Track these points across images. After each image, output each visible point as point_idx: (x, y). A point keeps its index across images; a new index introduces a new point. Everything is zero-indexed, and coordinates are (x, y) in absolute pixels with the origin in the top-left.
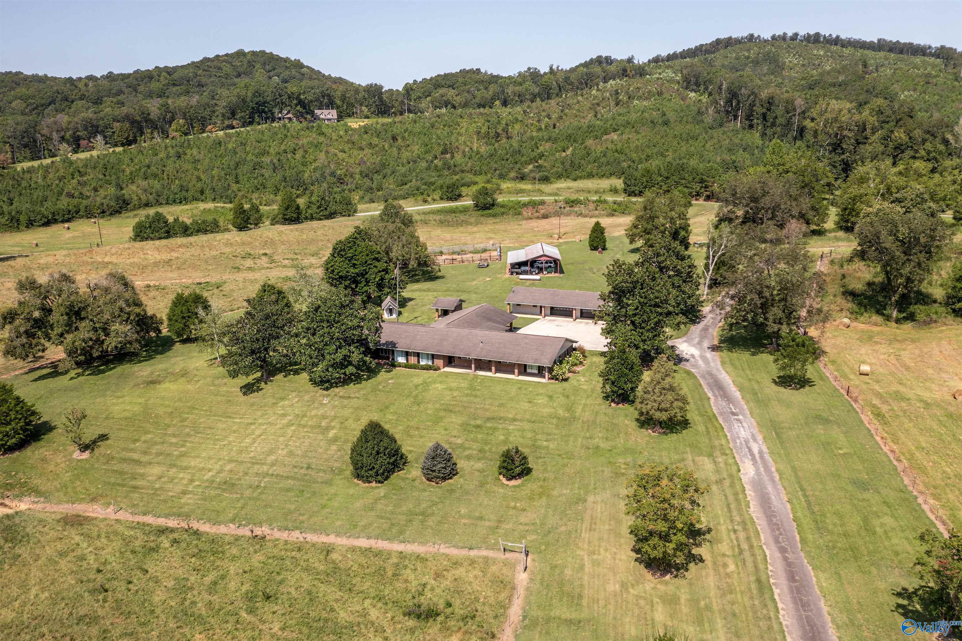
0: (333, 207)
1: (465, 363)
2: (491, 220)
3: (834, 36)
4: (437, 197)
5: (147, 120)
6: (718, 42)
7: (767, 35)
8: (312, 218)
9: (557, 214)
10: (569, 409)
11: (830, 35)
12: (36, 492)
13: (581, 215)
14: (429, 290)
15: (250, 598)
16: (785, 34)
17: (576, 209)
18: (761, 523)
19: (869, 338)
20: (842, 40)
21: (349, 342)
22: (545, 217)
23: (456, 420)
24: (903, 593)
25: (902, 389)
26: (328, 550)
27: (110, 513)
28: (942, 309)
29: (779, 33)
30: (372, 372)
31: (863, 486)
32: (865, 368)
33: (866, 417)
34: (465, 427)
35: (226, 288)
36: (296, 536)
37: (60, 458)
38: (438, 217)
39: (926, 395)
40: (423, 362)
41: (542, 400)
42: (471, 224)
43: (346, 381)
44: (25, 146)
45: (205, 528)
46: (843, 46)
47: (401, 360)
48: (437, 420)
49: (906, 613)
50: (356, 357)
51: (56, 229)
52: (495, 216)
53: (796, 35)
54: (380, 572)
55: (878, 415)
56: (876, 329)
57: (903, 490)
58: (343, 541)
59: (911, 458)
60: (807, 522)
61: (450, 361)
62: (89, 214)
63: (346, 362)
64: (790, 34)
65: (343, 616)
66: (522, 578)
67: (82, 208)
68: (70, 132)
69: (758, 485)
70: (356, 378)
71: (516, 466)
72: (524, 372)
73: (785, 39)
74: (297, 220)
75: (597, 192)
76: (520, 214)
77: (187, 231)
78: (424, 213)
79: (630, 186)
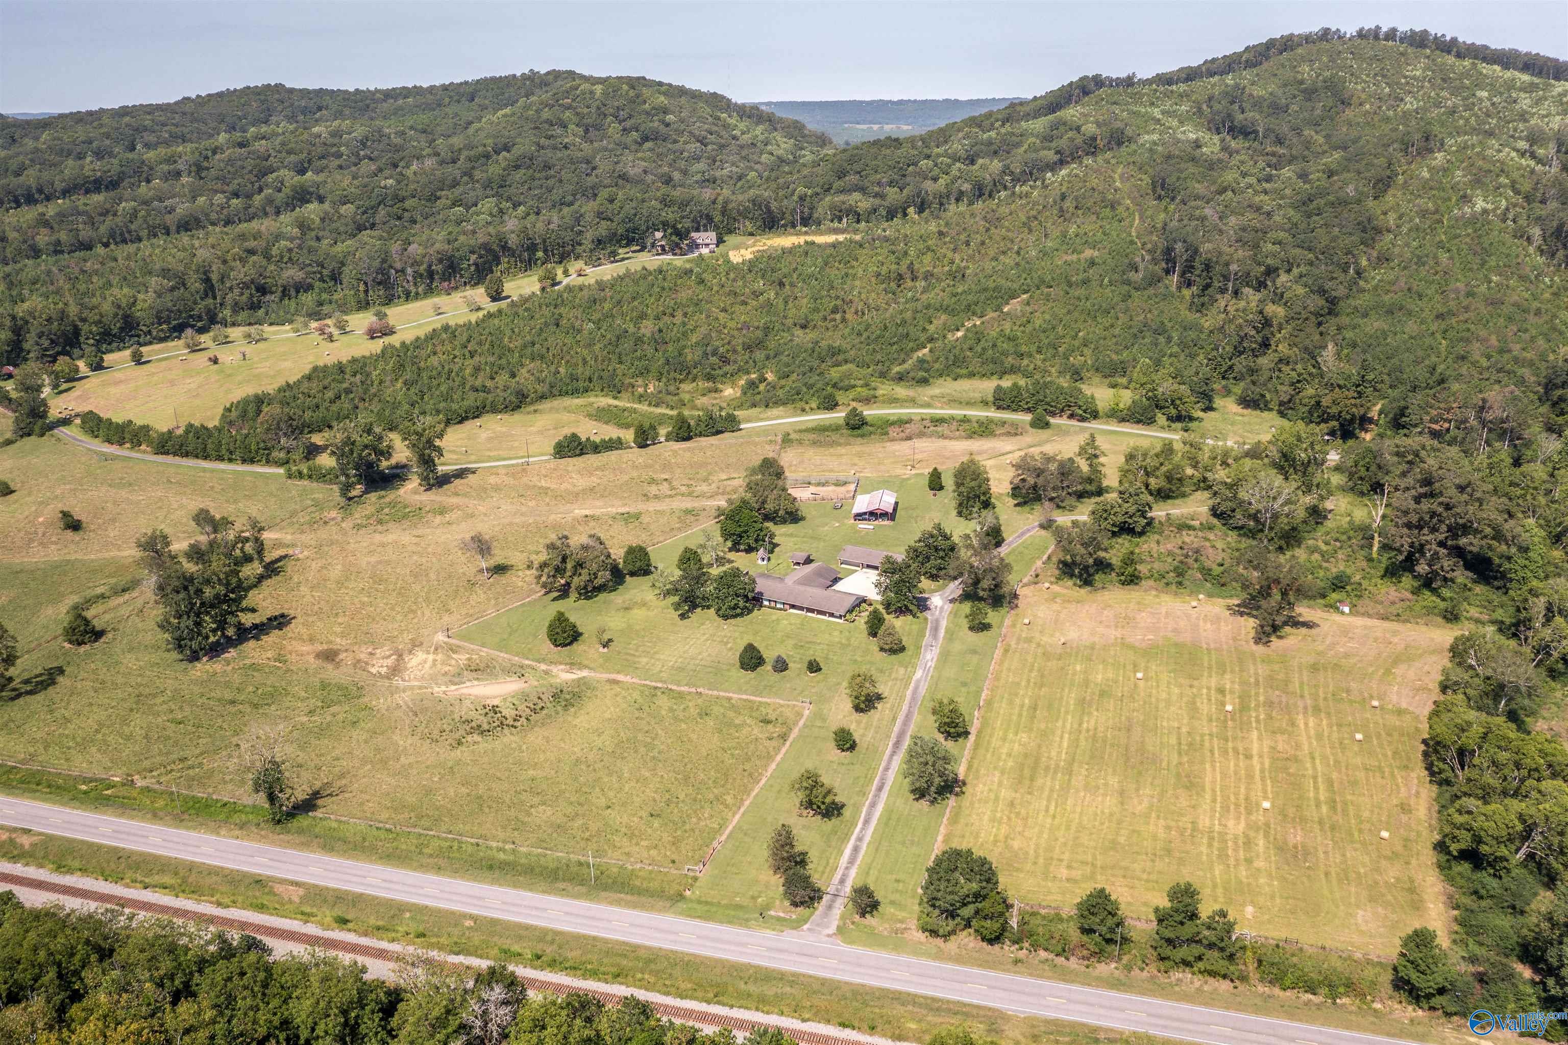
0: (719, 427)
1: (801, 608)
3: (1448, 38)
4: (814, 405)
5: (505, 247)
6: (1271, 44)
7: (1350, 29)
8: (701, 435)
9: (921, 435)
10: (848, 639)
11: (1444, 35)
12: (586, 667)
13: (943, 437)
14: (791, 535)
15: (700, 714)
16: (1378, 28)
17: (939, 429)
18: (909, 697)
19: (1052, 597)
21: (737, 595)
22: (909, 438)
23: (790, 643)
25: (1037, 635)
26: (730, 699)
27: (628, 679)
29: (1369, 25)
30: (750, 611)
31: (965, 685)
32: (1028, 621)
33: (1000, 651)
34: (796, 646)
35: (645, 519)
36: (715, 693)
37: (592, 651)
38: (812, 436)
39: (1046, 639)
40: (778, 606)
41: (836, 633)
42: (840, 445)
43: (735, 616)
44: (379, 283)
45: (674, 687)
46: (1459, 56)
47: (766, 603)
48: (782, 642)
50: (741, 604)
51: (470, 425)
52: (862, 436)
53: (1394, 30)
54: (751, 708)
55: (1007, 650)
57: (981, 687)
58: (735, 696)
61: (793, 607)
62: (495, 410)
63: (735, 607)
64: (1385, 28)
65: (737, 722)
66: (807, 712)
67: (488, 403)
68: (425, 266)
69: (918, 681)
70: (741, 615)
71: (814, 667)
72: (832, 615)
73: (1376, 37)
74: (688, 438)
75: (969, 404)
76: (887, 434)
77: (597, 448)
78: (800, 431)
79: (1002, 401)
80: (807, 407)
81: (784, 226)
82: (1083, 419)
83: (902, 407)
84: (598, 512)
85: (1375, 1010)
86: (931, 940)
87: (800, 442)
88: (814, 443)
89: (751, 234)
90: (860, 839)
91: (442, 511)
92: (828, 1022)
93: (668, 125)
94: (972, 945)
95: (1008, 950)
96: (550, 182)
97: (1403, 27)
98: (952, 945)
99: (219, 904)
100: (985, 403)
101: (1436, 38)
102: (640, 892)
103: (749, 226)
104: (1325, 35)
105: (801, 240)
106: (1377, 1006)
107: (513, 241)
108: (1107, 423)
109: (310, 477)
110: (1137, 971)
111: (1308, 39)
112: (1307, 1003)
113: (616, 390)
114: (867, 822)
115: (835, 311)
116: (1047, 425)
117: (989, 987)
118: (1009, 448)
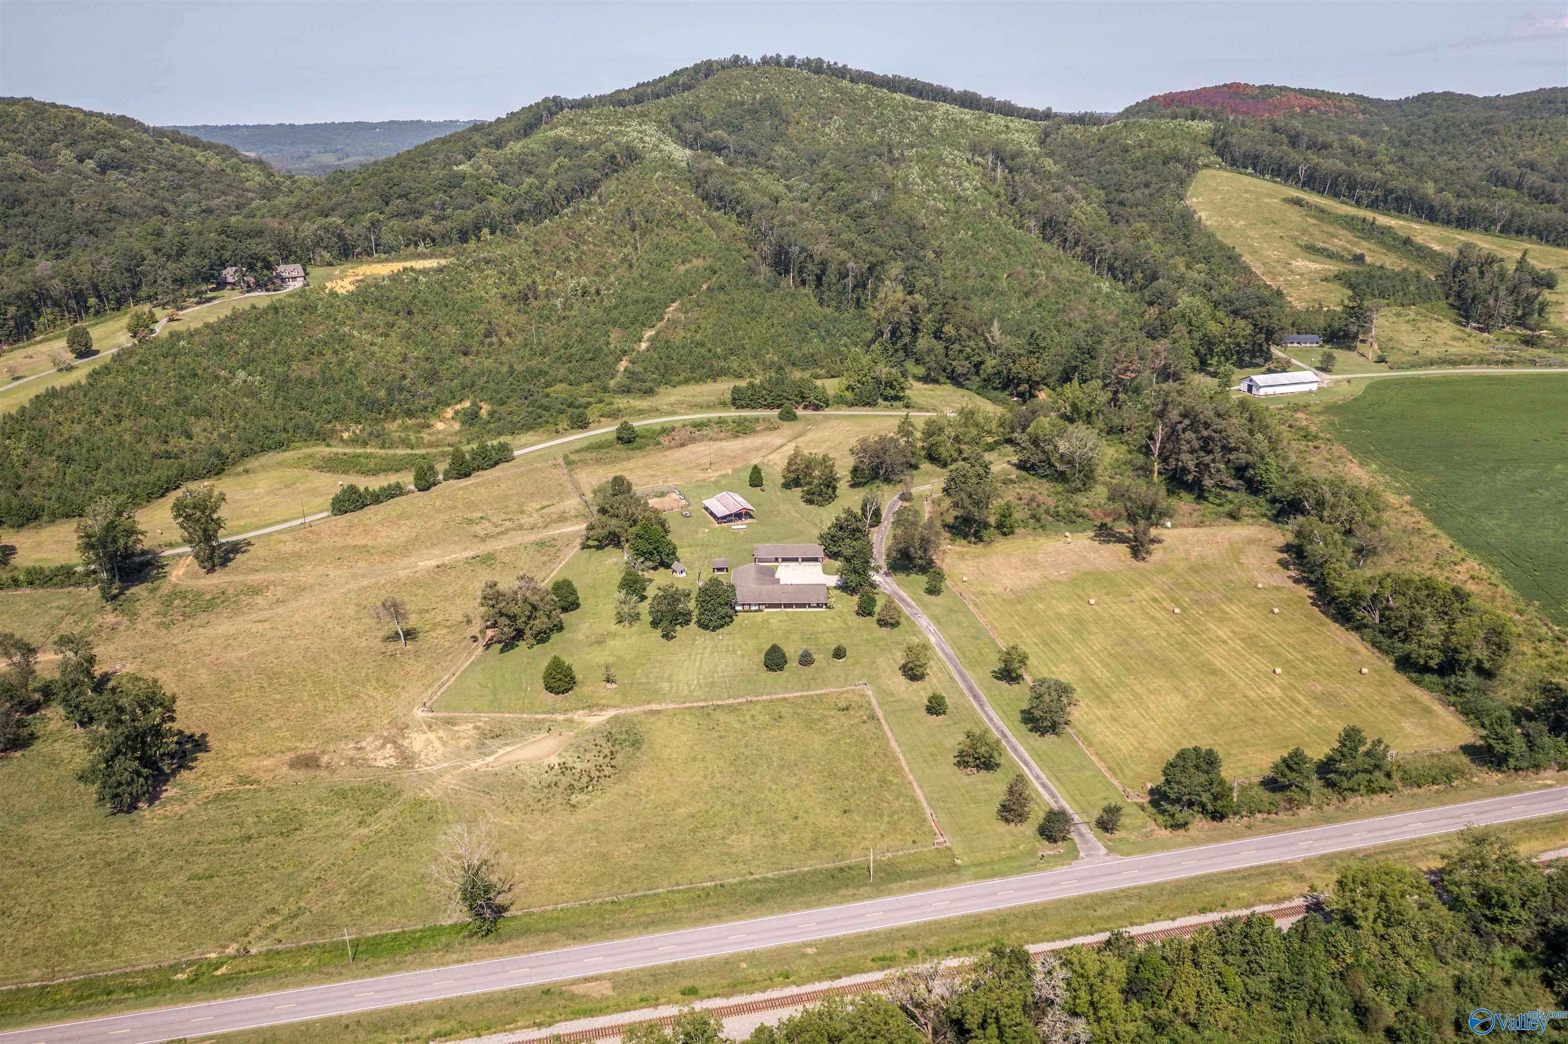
0: (495, 458)
1: (779, 606)
2: (638, 453)
3: (840, 65)
4: (565, 426)
7: (755, 57)
9: (693, 440)
10: (846, 623)
11: (836, 63)
13: (717, 439)
17: (706, 432)
18: (945, 659)
19: (962, 556)
20: (849, 71)
22: (683, 445)
23: (796, 637)
24: (994, 672)
25: (983, 588)
28: (996, 532)
29: (771, 53)
31: (976, 638)
32: (965, 578)
33: (971, 607)
34: (804, 639)
37: (602, 689)
38: (588, 455)
39: (993, 590)
40: (753, 608)
41: (830, 621)
45: (719, 703)
46: (851, 80)
47: (739, 608)
48: (787, 638)
49: (997, 678)
53: (793, 58)
54: (816, 702)
55: (976, 605)
56: (965, 549)
57: (990, 638)
58: (787, 695)
59: (991, 623)
60: (960, 655)
64: (785, 56)
65: (816, 716)
66: (870, 693)
69: (938, 644)
71: (839, 653)
72: (810, 606)
73: (778, 63)
74: (467, 475)
75: (709, 407)
76: (659, 443)
77: (377, 498)
78: (577, 451)
79: (738, 400)
80: (560, 428)
81: (358, 254)
82: (817, 408)
83: (650, 417)
84: (447, 559)
85: (1475, 783)
86: (1175, 833)
87: (584, 462)
88: (598, 461)
89: (330, 264)
90: (1038, 778)
91: (254, 591)
92: (1189, 914)
93: (124, 151)
94: (1206, 827)
95: (1234, 823)
96: (32, 219)
97: (801, 56)
98: (1193, 831)
99: (539, 1025)
100: (724, 404)
101: (829, 65)
102: (922, 873)
103: (327, 256)
104: (736, 61)
105: (397, 266)
106: (1475, 780)
107: (57, 287)
108: (838, 409)
109: (31, 583)
110: (1326, 807)
111: (724, 66)
112: (1437, 791)
113: (323, 437)
114: (1026, 763)
115: (488, 335)
116: (794, 418)
117: (1257, 850)
118: (778, 441)
